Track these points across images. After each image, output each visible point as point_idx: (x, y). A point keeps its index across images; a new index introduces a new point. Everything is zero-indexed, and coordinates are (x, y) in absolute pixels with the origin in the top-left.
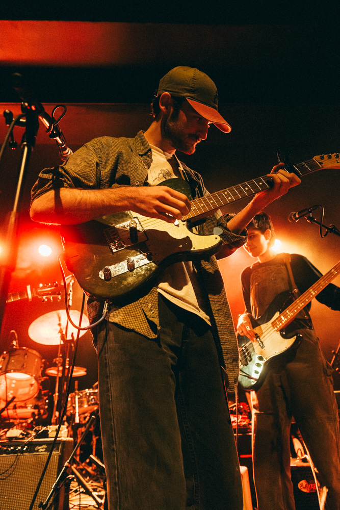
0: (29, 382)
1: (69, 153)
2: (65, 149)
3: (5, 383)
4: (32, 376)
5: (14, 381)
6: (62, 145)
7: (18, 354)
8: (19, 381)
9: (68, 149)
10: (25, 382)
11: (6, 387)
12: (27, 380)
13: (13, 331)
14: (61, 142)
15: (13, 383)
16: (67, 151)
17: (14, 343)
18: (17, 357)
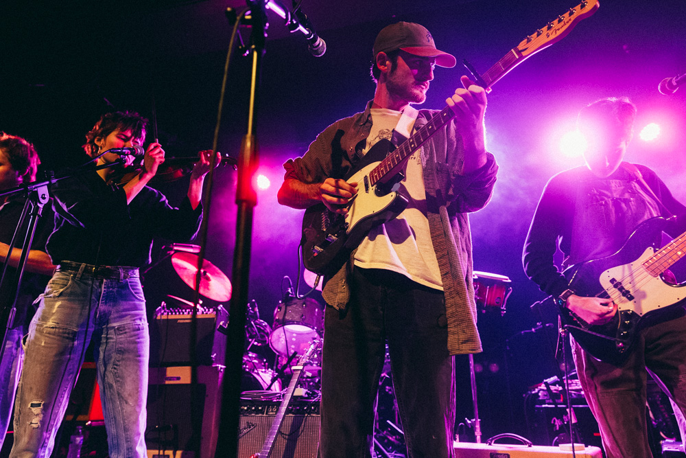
0: (311, 336)
1: (321, 44)
2: (315, 40)
3: (284, 337)
4: (313, 328)
5: (295, 335)
6: (309, 35)
7: (295, 304)
8: (299, 334)
9: (319, 39)
10: (307, 335)
11: (286, 341)
12: (307, 334)
13: (286, 277)
14: (307, 32)
15: (294, 337)
16: (317, 43)
17: (290, 291)
18: (294, 306)
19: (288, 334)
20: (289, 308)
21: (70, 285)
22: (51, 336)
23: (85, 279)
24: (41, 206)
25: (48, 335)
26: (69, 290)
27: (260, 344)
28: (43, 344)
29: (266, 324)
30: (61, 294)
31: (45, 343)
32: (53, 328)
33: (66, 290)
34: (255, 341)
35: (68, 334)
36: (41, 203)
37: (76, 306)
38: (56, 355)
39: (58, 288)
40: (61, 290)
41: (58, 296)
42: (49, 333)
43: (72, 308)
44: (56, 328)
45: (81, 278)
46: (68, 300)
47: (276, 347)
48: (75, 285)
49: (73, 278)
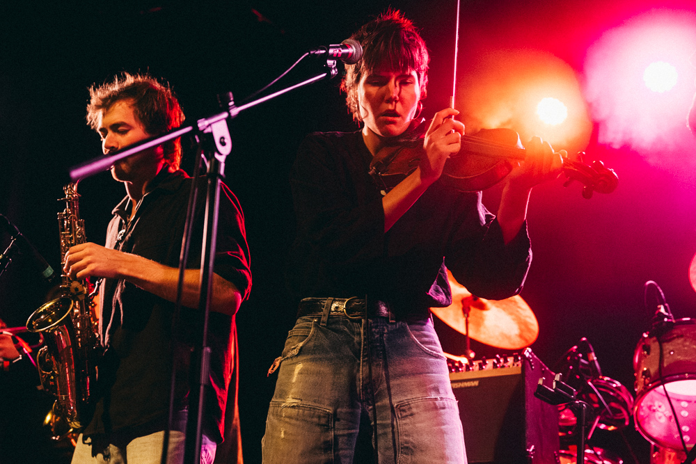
13: (651, 282)
17: (662, 310)
18: (680, 341)
19: (674, 403)
20: (668, 347)
21: (313, 336)
22: (293, 421)
23: (334, 323)
24: (222, 159)
25: (287, 420)
26: (311, 344)
27: (612, 428)
28: (282, 436)
29: (619, 384)
30: (301, 352)
31: (285, 433)
32: (293, 407)
33: (308, 342)
34: (600, 422)
35: (319, 417)
36: (220, 154)
37: (326, 369)
38: (303, 454)
39: (296, 342)
40: (301, 344)
41: (297, 356)
42: (290, 417)
43: (318, 373)
44: (298, 407)
45: (328, 323)
46: (313, 360)
47: (649, 431)
48: (321, 334)
49: (316, 325)
